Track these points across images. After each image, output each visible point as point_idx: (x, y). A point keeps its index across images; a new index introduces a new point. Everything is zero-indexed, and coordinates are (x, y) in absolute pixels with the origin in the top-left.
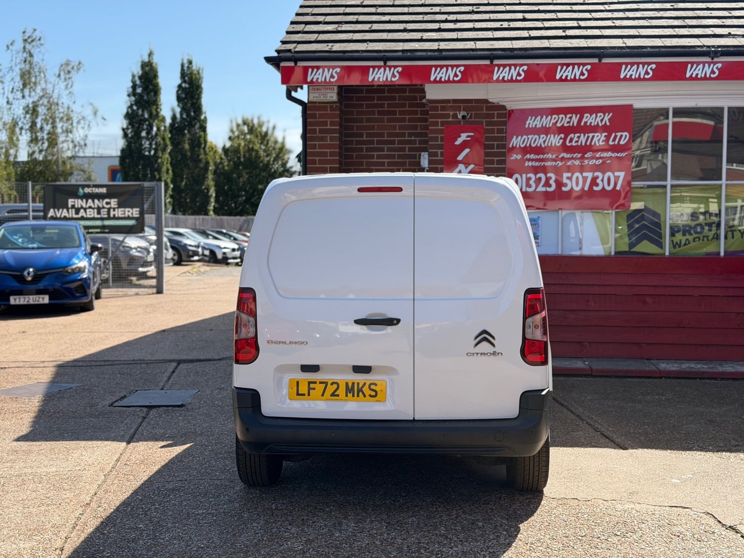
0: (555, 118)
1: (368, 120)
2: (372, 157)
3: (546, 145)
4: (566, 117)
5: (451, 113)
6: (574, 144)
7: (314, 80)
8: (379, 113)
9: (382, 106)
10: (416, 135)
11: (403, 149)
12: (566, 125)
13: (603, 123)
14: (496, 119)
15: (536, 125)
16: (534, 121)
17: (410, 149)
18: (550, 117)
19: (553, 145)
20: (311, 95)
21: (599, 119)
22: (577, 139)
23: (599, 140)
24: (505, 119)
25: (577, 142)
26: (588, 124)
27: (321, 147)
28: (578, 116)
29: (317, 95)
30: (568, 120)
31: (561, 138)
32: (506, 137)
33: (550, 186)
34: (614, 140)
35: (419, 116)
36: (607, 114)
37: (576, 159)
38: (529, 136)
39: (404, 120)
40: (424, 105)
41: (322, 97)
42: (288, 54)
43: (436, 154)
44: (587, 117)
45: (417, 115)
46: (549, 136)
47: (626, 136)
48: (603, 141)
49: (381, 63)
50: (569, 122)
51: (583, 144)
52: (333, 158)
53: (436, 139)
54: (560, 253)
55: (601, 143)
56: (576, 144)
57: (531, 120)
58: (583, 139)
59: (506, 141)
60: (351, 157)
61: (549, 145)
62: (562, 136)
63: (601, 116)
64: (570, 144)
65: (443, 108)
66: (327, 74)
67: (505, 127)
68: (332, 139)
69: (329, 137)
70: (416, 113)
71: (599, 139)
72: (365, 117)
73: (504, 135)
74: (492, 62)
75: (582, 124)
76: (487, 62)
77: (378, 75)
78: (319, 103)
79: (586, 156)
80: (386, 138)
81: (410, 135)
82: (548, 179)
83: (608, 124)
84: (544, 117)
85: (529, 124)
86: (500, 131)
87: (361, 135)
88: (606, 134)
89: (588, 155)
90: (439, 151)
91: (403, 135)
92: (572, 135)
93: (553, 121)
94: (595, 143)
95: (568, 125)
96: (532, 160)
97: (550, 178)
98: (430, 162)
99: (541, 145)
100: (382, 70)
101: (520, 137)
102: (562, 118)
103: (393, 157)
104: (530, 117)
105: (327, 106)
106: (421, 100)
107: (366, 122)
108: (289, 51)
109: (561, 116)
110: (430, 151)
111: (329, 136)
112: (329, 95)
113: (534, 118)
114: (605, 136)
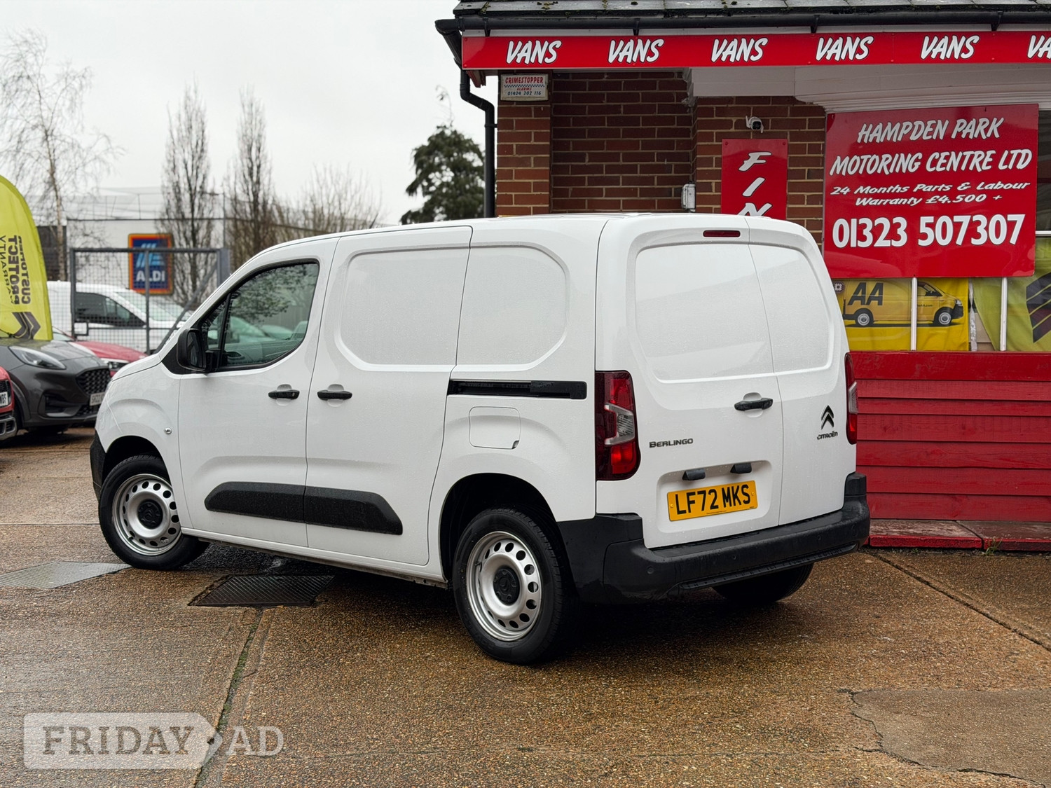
0: (907, 127)
1: (593, 133)
2: (600, 193)
3: (891, 171)
4: (926, 126)
5: (734, 120)
6: (939, 169)
7: (518, 61)
8: (611, 121)
9: (616, 109)
10: (671, 157)
11: (649, 181)
12: (925, 138)
13: (989, 135)
14: (807, 130)
15: (875, 138)
16: (871, 132)
17: (662, 181)
18: (898, 125)
19: (904, 171)
20: (504, 89)
21: (981, 128)
22: (945, 161)
23: (981, 163)
24: (823, 130)
25: (944, 165)
26: (963, 136)
27: (520, 174)
28: (947, 122)
29: (514, 89)
30: (929, 129)
31: (917, 160)
32: (823, 158)
33: (898, 238)
34: (1007, 162)
35: (675, 126)
36: (995, 120)
37: (942, 194)
38: (862, 157)
39: (650, 133)
40: (684, 109)
41: (523, 92)
42: (475, 18)
43: (708, 187)
44: (962, 124)
45: (673, 124)
46: (897, 156)
47: (1027, 155)
48: (988, 164)
49: (630, 32)
50: (930, 133)
51: (955, 169)
52: (539, 193)
53: (708, 162)
54: (913, 348)
55: (985, 167)
56: (943, 169)
57: (866, 130)
58: (954, 161)
59: (823, 166)
60: (565, 193)
61: (897, 170)
62: (920, 155)
63: (984, 123)
64: (933, 169)
65: (721, 112)
66: (540, 51)
67: (822, 143)
68: (538, 162)
69: (532, 159)
70: (671, 121)
71: (980, 160)
72: (587, 128)
73: (822, 155)
74: (813, 30)
75: (953, 136)
76: (807, 31)
77: (624, 53)
78: (518, 102)
79: (959, 188)
80: (621, 163)
81: (661, 157)
82: (895, 227)
83: (997, 135)
84: (889, 124)
85: (864, 136)
86: (814, 149)
87: (582, 158)
88: (994, 152)
89: (963, 186)
90: (714, 182)
91: (650, 157)
92: (936, 155)
93: (904, 132)
94: (975, 167)
95: (930, 137)
96: (868, 196)
97: (898, 225)
98: (698, 200)
99: (883, 170)
100: (631, 43)
101: (847, 158)
102: (920, 126)
103: (633, 192)
104: (865, 126)
105: (530, 108)
106: (679, 100)
107: (590, 136)
108: (477, 12)
109: (917, 123)
110: (698, 181)
111: (533, 157)
112: (534, 89)
113: (871, 126)
114: (992, 156)
